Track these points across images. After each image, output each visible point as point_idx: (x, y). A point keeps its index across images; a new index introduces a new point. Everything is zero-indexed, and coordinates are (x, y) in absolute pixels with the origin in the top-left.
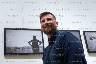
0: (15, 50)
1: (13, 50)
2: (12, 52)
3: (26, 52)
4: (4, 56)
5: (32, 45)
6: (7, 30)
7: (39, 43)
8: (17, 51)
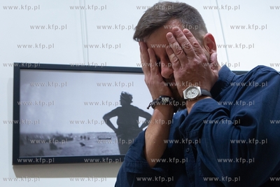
0: (53, 147)
1: (46, 146)
2: (41, 152)
3: (94, 152)
4: (14, 168)
5: (116, 126)
6: (23, 73)
7: (142, 120)
8: (60, 148)
